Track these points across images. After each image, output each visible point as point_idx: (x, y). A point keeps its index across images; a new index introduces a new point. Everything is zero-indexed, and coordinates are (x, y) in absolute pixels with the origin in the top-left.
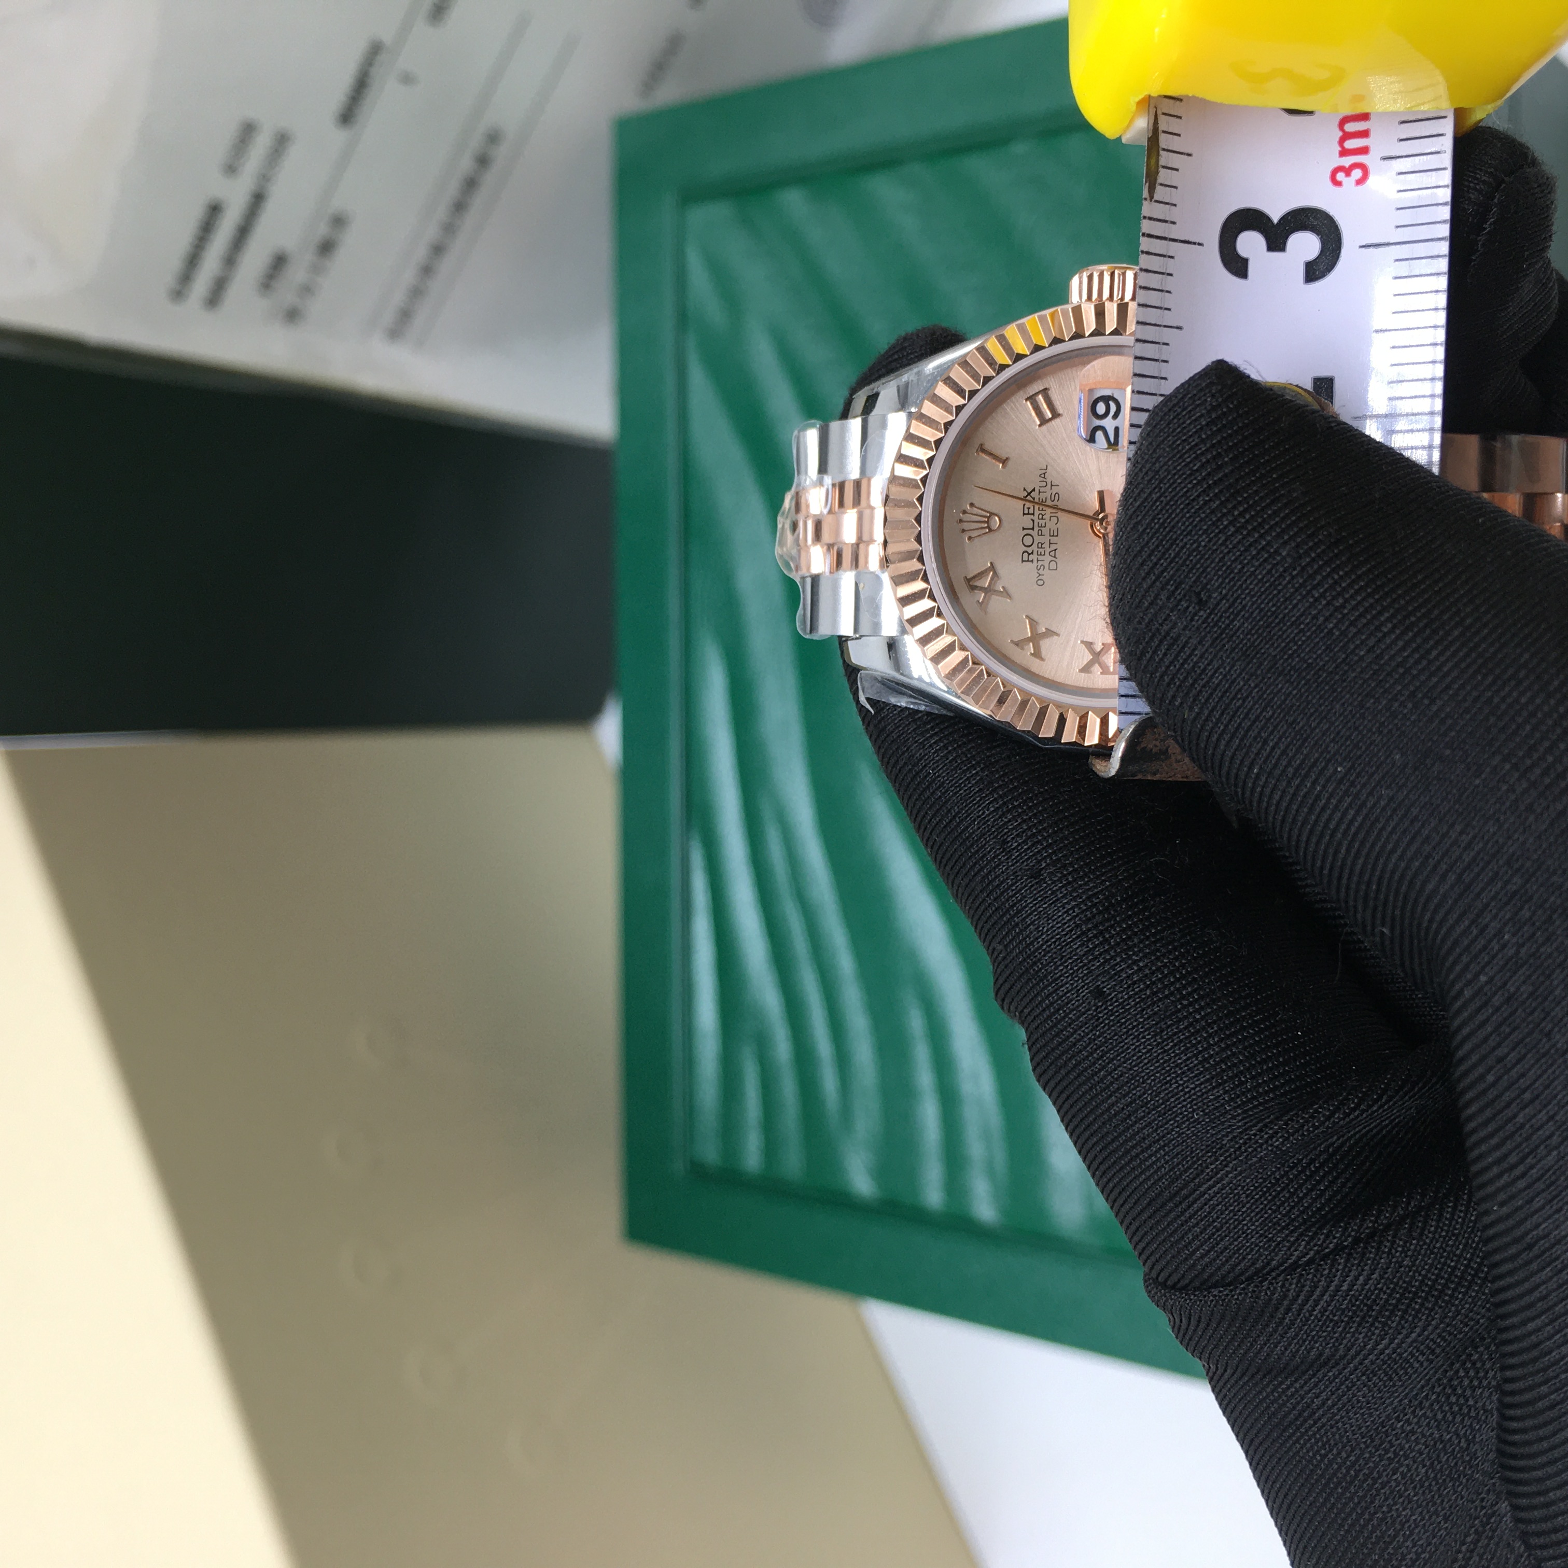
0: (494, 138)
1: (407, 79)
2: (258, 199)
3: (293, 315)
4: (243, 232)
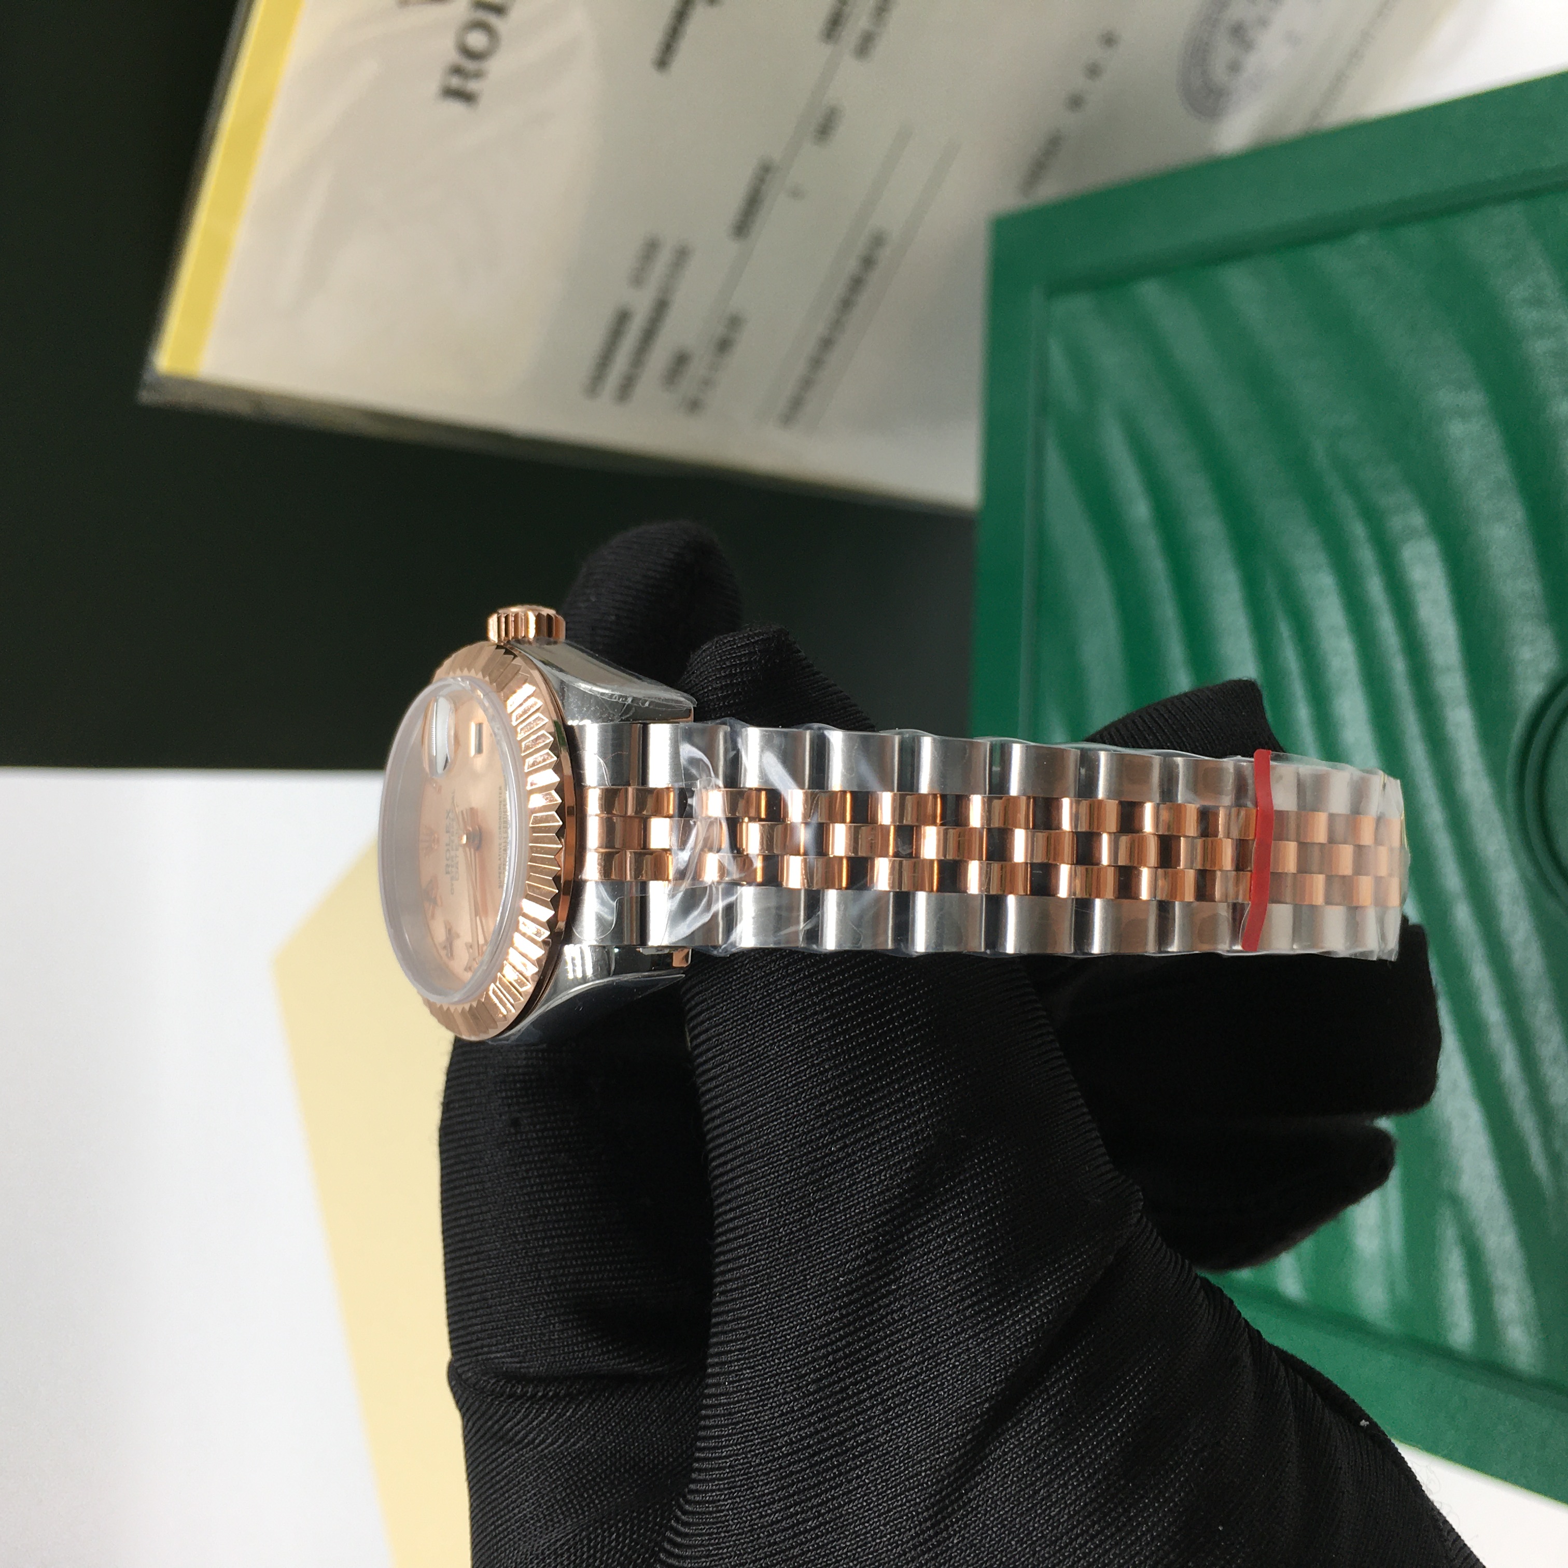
0: (878, 241)
2: (661, 307)
3: (694, 406)
4: (649, 335)
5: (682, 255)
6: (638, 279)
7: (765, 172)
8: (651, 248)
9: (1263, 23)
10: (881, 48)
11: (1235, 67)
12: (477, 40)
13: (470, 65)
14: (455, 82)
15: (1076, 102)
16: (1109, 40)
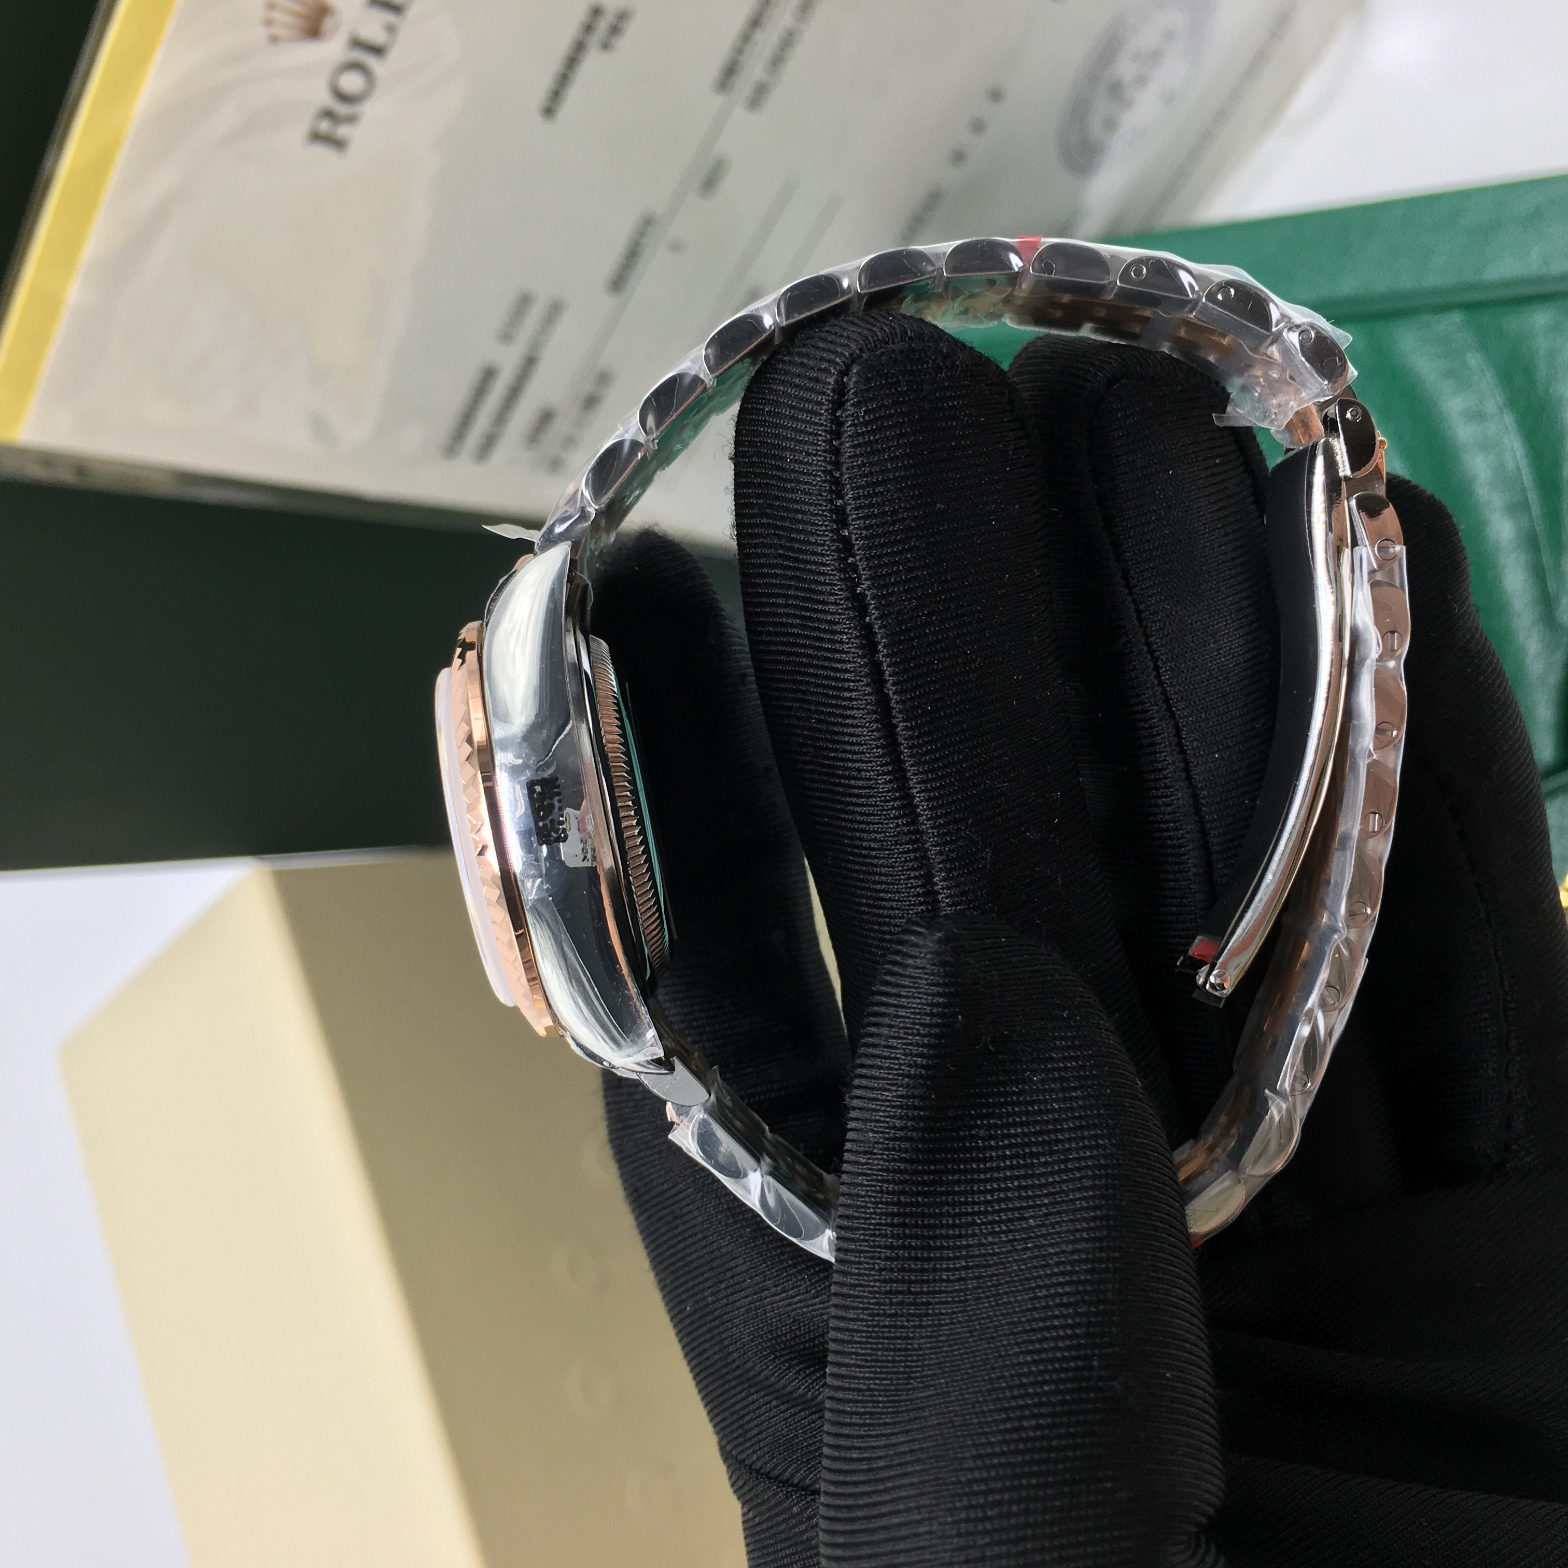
1: (677, 247)
2: (530, 362)
3: (554, 465)
4: (515, 392)
5: (555, 310)
6: (506, 336)
7: (647, 223)
8: (524, 302)
9: (1141, 81)
10: (773, 100)
11: (1111, 124)
12: (352, 82)
13: (342, 109)
14: (325, 126)
15: (958, 157)
16: (996, 96)
